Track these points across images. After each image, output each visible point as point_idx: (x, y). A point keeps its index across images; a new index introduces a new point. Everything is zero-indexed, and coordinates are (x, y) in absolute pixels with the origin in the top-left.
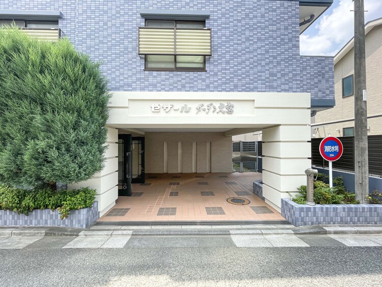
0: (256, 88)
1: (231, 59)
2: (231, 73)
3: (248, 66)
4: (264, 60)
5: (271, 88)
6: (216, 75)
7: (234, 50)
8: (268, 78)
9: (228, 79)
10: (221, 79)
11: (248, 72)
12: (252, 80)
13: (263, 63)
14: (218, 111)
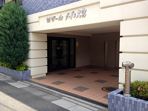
14: (76, 16)
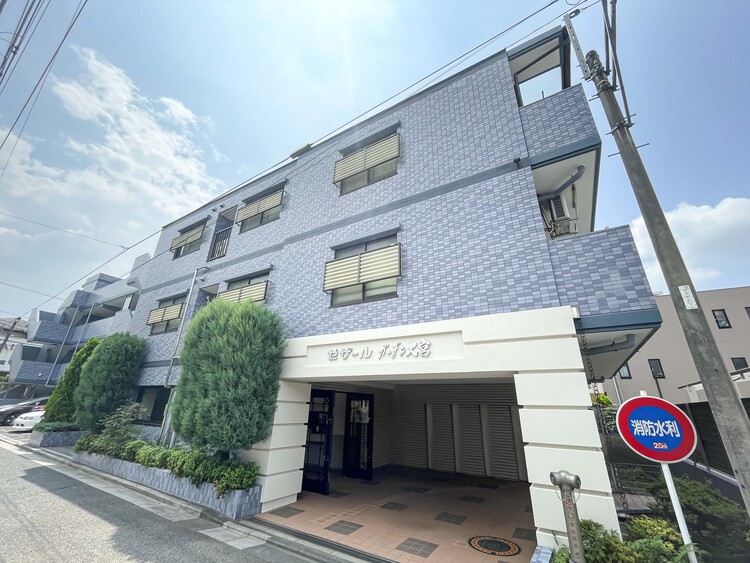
0: (473, 309)
1: (430, 274)
2: (430, 293)
3: (457, 277)
4: (482, 263)
5: (499, 306)
6: (410, 299)
7: (434, 259)
8: (492, 290)
9: (428, 303)
10: (417, 304)
11: (458, 286)
12: (465, 297)
13: (480, 268)
14: (408, 353)
